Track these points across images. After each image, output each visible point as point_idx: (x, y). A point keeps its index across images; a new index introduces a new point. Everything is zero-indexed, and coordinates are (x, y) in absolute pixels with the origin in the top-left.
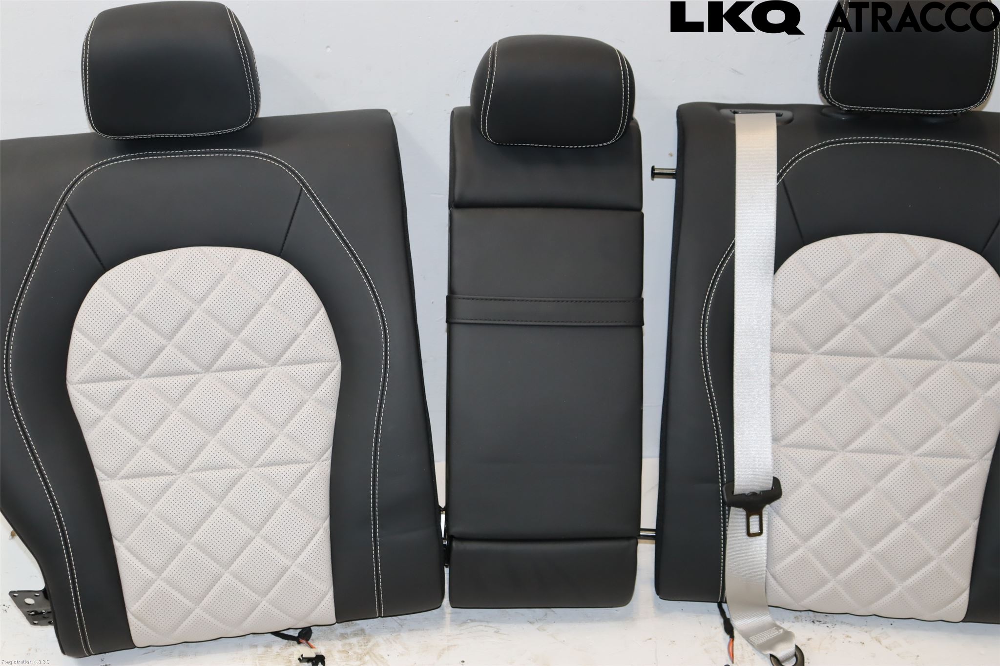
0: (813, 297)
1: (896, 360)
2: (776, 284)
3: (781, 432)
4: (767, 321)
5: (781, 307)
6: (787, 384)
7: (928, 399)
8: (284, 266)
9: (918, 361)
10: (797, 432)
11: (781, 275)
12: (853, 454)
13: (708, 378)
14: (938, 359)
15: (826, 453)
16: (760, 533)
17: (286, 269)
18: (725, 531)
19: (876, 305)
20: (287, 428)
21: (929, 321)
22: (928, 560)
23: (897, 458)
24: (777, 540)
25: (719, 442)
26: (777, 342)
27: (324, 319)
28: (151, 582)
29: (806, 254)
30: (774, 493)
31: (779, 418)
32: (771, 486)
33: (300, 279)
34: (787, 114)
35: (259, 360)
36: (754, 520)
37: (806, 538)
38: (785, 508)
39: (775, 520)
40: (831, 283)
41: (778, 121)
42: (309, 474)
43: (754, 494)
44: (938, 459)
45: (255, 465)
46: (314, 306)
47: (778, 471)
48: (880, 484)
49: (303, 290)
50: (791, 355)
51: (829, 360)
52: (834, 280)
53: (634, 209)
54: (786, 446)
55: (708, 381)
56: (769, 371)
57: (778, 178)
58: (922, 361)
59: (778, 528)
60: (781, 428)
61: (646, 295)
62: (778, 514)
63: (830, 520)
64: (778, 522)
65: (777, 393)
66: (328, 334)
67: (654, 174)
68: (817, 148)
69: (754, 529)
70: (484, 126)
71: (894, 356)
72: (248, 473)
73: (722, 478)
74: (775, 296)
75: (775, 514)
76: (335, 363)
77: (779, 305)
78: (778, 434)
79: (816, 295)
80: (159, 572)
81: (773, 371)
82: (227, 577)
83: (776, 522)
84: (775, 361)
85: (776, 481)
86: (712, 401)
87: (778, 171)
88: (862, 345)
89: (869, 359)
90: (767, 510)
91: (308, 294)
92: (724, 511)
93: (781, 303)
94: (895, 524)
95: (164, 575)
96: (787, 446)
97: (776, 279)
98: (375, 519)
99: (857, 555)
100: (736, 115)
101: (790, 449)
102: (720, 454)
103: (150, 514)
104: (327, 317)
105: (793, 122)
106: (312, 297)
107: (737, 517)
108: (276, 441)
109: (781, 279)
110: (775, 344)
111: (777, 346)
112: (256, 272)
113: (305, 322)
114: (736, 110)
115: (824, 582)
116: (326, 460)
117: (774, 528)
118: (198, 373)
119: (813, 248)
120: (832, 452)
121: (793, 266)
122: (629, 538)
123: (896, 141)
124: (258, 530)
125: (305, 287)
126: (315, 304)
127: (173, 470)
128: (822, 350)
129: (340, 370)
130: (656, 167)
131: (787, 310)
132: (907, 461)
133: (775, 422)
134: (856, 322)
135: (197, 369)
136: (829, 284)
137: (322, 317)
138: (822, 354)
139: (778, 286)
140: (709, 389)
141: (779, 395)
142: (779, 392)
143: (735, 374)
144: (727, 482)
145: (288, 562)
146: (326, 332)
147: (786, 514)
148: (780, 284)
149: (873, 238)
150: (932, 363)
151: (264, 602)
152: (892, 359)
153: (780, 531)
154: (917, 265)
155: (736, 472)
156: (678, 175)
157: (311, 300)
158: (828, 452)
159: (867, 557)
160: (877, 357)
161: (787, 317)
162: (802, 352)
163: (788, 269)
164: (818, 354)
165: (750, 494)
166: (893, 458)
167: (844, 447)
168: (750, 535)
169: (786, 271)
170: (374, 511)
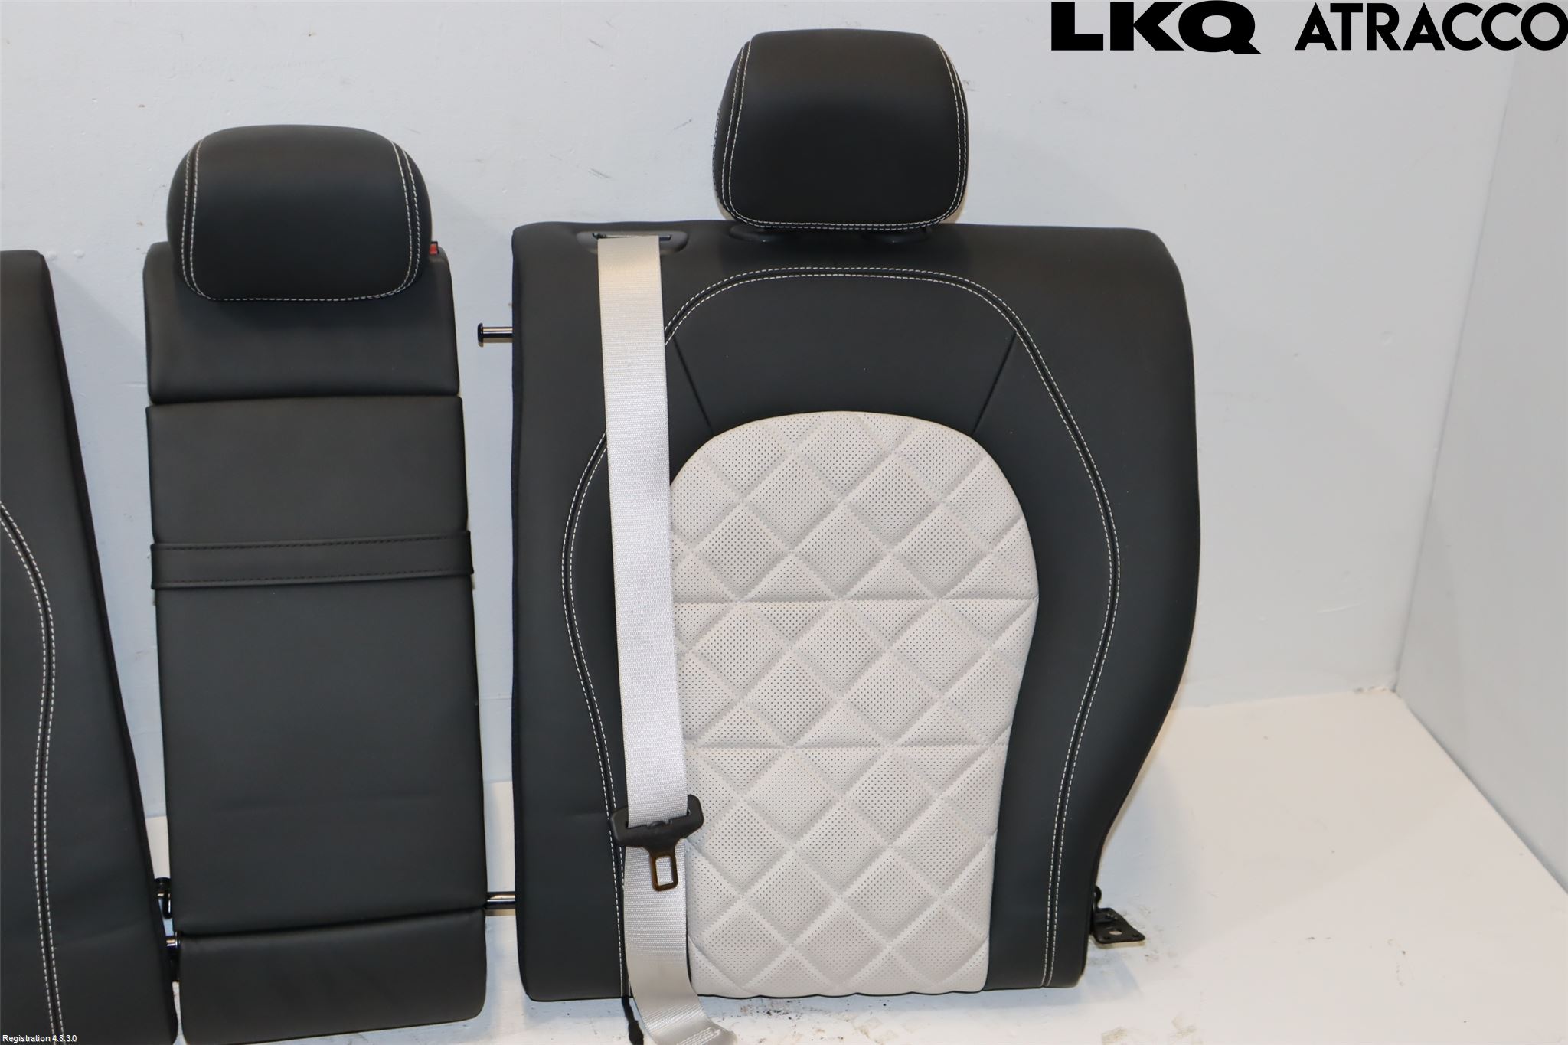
0: (732, 515)
1: (861, 602)
2: (675, 497)
3: (696, 726)
4: (665, 554)
5: (685, 533)
6: (702, 651)
7: (911, 658)
9: (893, 602)
10: (721, 723)
11: (681, 484)
12: (806, 751)
13: (577, 649)
14: (923, 597)
15: (766, 752)
16: (674, 884)
18: (620, 885)
19: (827, 520)
21: (905, 541)
22: (926, 902)
23: (873, 750)
24: (701, 893)
25: (602, 747)
26: (682, 586)
29: (717, 449)
30: (691, 819)
31: (693, 703)
32: (685, 811)
34: (678, 237)
36: (663, 864)
37: (744, 886)
38: (710, 841)
39: (696, 861)
40: (757, 491)
41: (661, 247)
43: (660, 824)
44: (932, 748)
47: (697, 785)
48: (849, 794)
50: (704, 605)
51: (762, 608)
52: (760, 487)
53: (449, 392)
54: (706, 746)
55: (578, 653)
56: (673, 633)
57: (666, 335)
58: (900, 602)
59: (702, 874)
60: (696, 719)
61: (474, 524)
62: (700, 851)
63: (777, 855)
64: (701, 863)
65: (687, 666)
67: (483, 336)
68: (720, 287)
69: (665, 878)
70: (188, 273)
71: (858, 597)
73: (610, 804)
74: (675, 517)
75: (696, 852)
77: (681, 529)
78: (693, 728)
79: (735, 511)
81: (678, 632)
83: (699, 864)
84: (682, 616)
85: (693, 802)
87: (665, 324)
88: (810, 583)
89: (822, 604)
90: (682, 847)
92: (617, 857)
93: (684, 526)
94: (875, 853)
96: (708, 747)
97: (675, 490)
98: (45, 917)
99: (824, 903)
100: (600, 240)
101: (713, 750)
102: (605, 765)
105: (688, 247)
107: (636, 863)
109: (681, 490)
110: (679, 590)
111: (682, 593)
114: (602, 233)
115: (776, 950)
117: (695, 873)
119: (727, 440)
120: (776, 751)
121: (698, 468)
122: (470, 910)
123: (838, 272)
128: (751, 595)
130: (484, 326)
131: (694, 536)
132: (887, 755)
133: (686, 710)
134: (798, 549)
136: (753, 494)
138: (752, 600)
139: (678, 500)
140: (581, 666)
141: (690, 669)
142: (690, 663)
144: (618, 809)
147: (713, 851)
148: (681, 497)
149: (813, 420)
150: (914, 605)
152: (855, 602)
153: (705, 877)
154: (881, 457)
155: (630, 792)
156: (516, 336)
158: (770, 751)
159: (838, 906)
160: (834, 600)
161: (695, 547)
162: (720, 600)
163: (691, 474)
164: (746, 601)
165: (654, 825)
166: (864, 752)
167: (792, 740)
168: (658, 888)
169: (688, 477)
170: (43, 904)
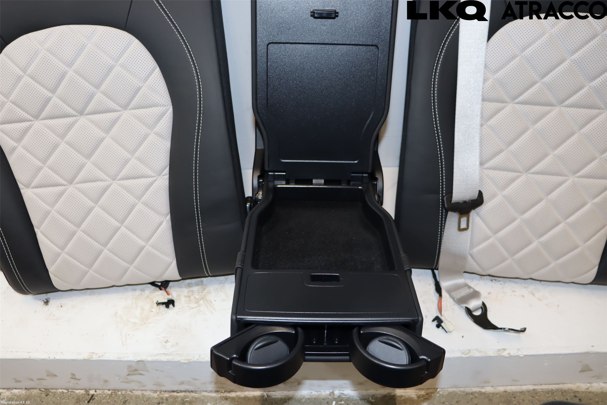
0: (514, 61)
1: (569, 109)
3: (486, 158)
4: (481, 78)
5: (491, 68)
6: (491, 125)
7: (589, 137)
8: (128, 38)
9: (584, 110)
10: (496, 159)
11: (492, 44)
12: (533, 175)
14: (599, 108)
15: (515, 174)
16: (467, 229)
17: (130, 39)
19: (560, 67)
20: (137, 153)
22: (576, 247)
23: (564, 178)
24: (477, 233)
27: (159, 76)
28: (59, 255)
29: (511, 28)
30: (478, 201)
32: (477, 197)
33: (140, 47)
35: (114, 106)
36: (464, 220)
37: (496, 232)
38: (484, 211)
40: (528, 50)
42: (154, 184)
43: (465, 202)
44: (592, 180)
45: (117, 179)
46: (150, 66)
47: (482, 186)
48: (550, 196)
49: (142, 54)
50: (495, 104)
51: (522, 108)
52: (531, 48)
54: (487, 168)
55: (436, 121)
56: (480, 115)
58: (587, 110)
60: (486, 155)
62: (478, 215)
63: (513, 220)
65: (483, 131)
66: (162, 86)
69: (463, 226)
71: (568, 106)
72: (113, 184)
73: (442, 191)
76: (168, 107)
79: (517, 59)
80: (63, 248)
82: (106, 252)
84: (484, 108)
85: (480, 193)
86: (438, 136)
88: (547, 97)
89: (550, 108)
90: (473, 213)
91: (146, 57)
93: (491, 65)
94: (557, 224)
95: (66, 250)
97: (488, 47)
98: (198, 217)
99: (530, 243)
101: (489, 171)
102: (442, 174)
103: (53, 211)
104: (161, 74)
106: (149, 60)
107: (452, 219)
108: (130, 162)
109: (491, 47)
110: (485, 95)
111: (486, 97)
112: (108, 42)
113: (144, 78)
115: (504, 260)
116: (165, 175)
117: (476, 225)
118: (76, 116)
119: (517, 23)
120: (519, 174)
121: (501, 37)
124: (122, 222)
125: (144, 53)
126: (152, 64)
127: (64, 182)
128: (517, 101)
129: (172, 112)
131: (495, 70)
132: (570, 181)
134: (544, 80)
135: (74, 113)
136: (526, 51)
137: (157, 74)
138: (517, 103)
139: (489, 52)
141: (485, 132)
142: (485, 130)
143: (457, 116)
145: (143, 243)
146: (160, 85)
148: (491, 50)
150: (595, 112)
151: (132, 268)
152: (566, 108)
153: (479, 226)
154: (594, 37)
155: (454, 187)
157: (148, 62)
159: (534, 245)
160: (556, 106)
161: (494, 75)
162: (503, 102)
163: (497, 40)
164: (514, 103)
165: (462, 202)
166: (560, 179)
167: (527, 170)
168: (460, 230)
169: (495, 41)
170: (197, 211)
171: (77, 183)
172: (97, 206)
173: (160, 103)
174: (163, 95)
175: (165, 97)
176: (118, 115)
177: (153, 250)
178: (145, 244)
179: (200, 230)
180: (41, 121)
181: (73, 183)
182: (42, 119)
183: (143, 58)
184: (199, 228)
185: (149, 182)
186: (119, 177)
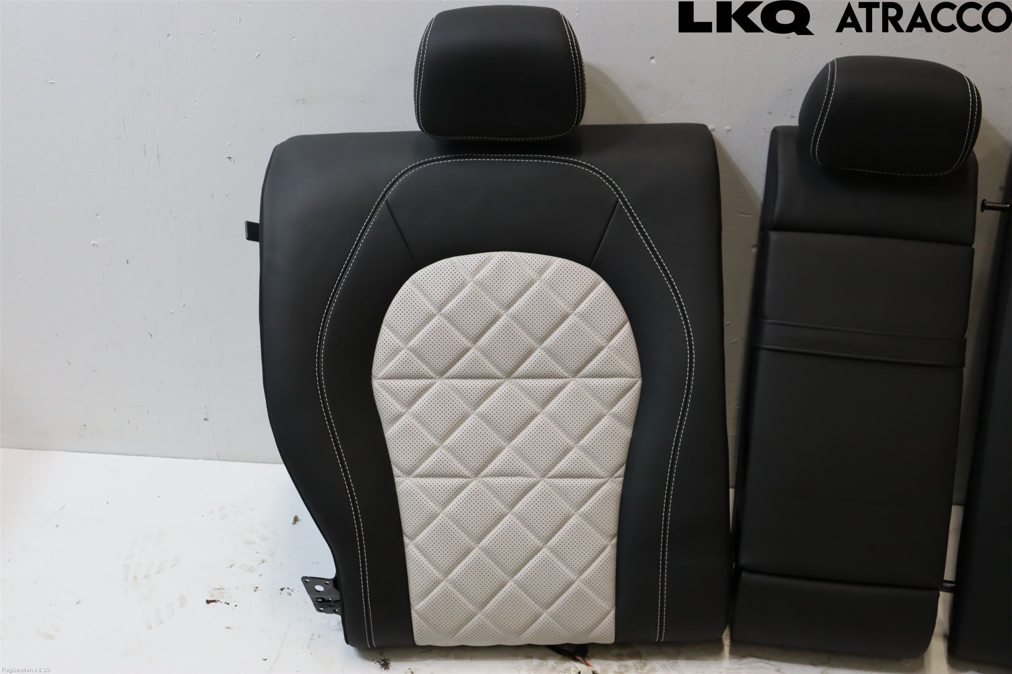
8: (593, 278)
17: (595, 280)
20: (583, 441)
27: (629, 334)
28: (437, 583)
33: (608, 292)
35: (560, 370)
42: (602, 489)
45: (549, 475)
46: (620, 320)
49: (610, 303)
53: (966, 244)
66: (632, 349)
67: (984, 207)
70: (814, 148)
72: (541, 483)
76: (637, 379)
80: (445, 573)
82: (511, 585)
91: (615, 307)
95: (450, 577)
98: (664, 543)
103: (442, 515)
104: (632, 332)
106: (619, 311)
108: (571, 453)
112: (566, 281)
113: (609, 335)
116: (618, 477)
118: (499, 378)
122: (931, 589)
124: (546, 540)
125: (612, 300)
126: (621, 317)
127: (467, 473)
129: (640, 387)
135: (498, 373)
137: (627, 332)
145: (572, 576)
146: (630, 347)
151: (545, 614)
156: (1003, 209)
157: (617, 313)
170: (665, 534)
171: (486, 476)
172: (510, 513)
173: (627, 373)
174: (632, 362)
175: (634, 364)
176: (562, 382)
177: (585, 589)
178: (575, 577)
179: (663, 564)
180: (446, 381)
181: (479, 475)
182: (448, 378)
183: (611, 307)
184: (663, 560)
185: (596, 485)
186: (551, 473)
